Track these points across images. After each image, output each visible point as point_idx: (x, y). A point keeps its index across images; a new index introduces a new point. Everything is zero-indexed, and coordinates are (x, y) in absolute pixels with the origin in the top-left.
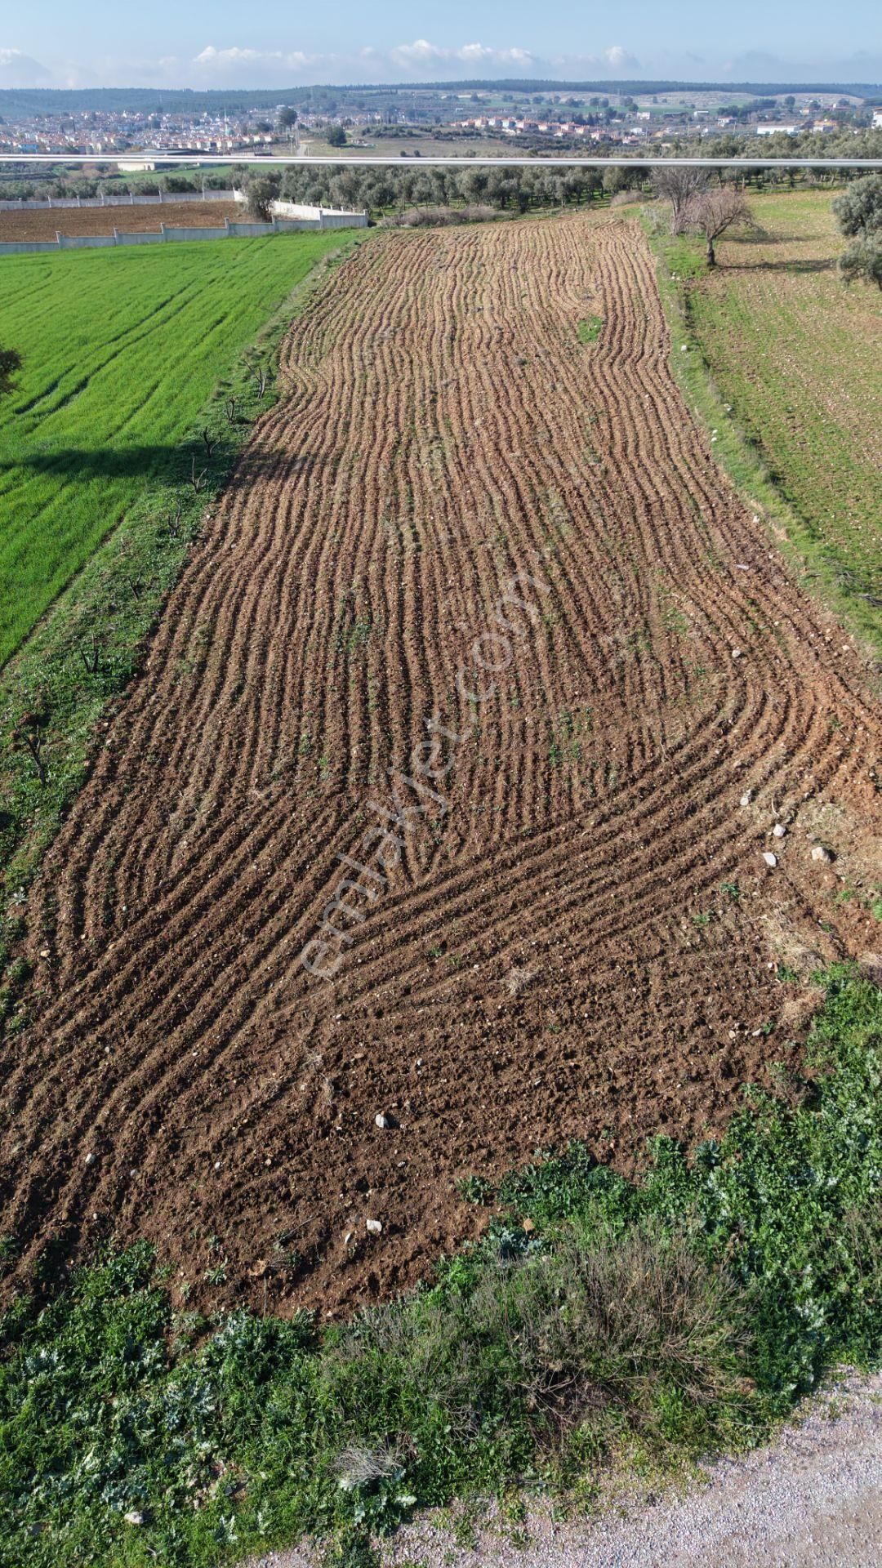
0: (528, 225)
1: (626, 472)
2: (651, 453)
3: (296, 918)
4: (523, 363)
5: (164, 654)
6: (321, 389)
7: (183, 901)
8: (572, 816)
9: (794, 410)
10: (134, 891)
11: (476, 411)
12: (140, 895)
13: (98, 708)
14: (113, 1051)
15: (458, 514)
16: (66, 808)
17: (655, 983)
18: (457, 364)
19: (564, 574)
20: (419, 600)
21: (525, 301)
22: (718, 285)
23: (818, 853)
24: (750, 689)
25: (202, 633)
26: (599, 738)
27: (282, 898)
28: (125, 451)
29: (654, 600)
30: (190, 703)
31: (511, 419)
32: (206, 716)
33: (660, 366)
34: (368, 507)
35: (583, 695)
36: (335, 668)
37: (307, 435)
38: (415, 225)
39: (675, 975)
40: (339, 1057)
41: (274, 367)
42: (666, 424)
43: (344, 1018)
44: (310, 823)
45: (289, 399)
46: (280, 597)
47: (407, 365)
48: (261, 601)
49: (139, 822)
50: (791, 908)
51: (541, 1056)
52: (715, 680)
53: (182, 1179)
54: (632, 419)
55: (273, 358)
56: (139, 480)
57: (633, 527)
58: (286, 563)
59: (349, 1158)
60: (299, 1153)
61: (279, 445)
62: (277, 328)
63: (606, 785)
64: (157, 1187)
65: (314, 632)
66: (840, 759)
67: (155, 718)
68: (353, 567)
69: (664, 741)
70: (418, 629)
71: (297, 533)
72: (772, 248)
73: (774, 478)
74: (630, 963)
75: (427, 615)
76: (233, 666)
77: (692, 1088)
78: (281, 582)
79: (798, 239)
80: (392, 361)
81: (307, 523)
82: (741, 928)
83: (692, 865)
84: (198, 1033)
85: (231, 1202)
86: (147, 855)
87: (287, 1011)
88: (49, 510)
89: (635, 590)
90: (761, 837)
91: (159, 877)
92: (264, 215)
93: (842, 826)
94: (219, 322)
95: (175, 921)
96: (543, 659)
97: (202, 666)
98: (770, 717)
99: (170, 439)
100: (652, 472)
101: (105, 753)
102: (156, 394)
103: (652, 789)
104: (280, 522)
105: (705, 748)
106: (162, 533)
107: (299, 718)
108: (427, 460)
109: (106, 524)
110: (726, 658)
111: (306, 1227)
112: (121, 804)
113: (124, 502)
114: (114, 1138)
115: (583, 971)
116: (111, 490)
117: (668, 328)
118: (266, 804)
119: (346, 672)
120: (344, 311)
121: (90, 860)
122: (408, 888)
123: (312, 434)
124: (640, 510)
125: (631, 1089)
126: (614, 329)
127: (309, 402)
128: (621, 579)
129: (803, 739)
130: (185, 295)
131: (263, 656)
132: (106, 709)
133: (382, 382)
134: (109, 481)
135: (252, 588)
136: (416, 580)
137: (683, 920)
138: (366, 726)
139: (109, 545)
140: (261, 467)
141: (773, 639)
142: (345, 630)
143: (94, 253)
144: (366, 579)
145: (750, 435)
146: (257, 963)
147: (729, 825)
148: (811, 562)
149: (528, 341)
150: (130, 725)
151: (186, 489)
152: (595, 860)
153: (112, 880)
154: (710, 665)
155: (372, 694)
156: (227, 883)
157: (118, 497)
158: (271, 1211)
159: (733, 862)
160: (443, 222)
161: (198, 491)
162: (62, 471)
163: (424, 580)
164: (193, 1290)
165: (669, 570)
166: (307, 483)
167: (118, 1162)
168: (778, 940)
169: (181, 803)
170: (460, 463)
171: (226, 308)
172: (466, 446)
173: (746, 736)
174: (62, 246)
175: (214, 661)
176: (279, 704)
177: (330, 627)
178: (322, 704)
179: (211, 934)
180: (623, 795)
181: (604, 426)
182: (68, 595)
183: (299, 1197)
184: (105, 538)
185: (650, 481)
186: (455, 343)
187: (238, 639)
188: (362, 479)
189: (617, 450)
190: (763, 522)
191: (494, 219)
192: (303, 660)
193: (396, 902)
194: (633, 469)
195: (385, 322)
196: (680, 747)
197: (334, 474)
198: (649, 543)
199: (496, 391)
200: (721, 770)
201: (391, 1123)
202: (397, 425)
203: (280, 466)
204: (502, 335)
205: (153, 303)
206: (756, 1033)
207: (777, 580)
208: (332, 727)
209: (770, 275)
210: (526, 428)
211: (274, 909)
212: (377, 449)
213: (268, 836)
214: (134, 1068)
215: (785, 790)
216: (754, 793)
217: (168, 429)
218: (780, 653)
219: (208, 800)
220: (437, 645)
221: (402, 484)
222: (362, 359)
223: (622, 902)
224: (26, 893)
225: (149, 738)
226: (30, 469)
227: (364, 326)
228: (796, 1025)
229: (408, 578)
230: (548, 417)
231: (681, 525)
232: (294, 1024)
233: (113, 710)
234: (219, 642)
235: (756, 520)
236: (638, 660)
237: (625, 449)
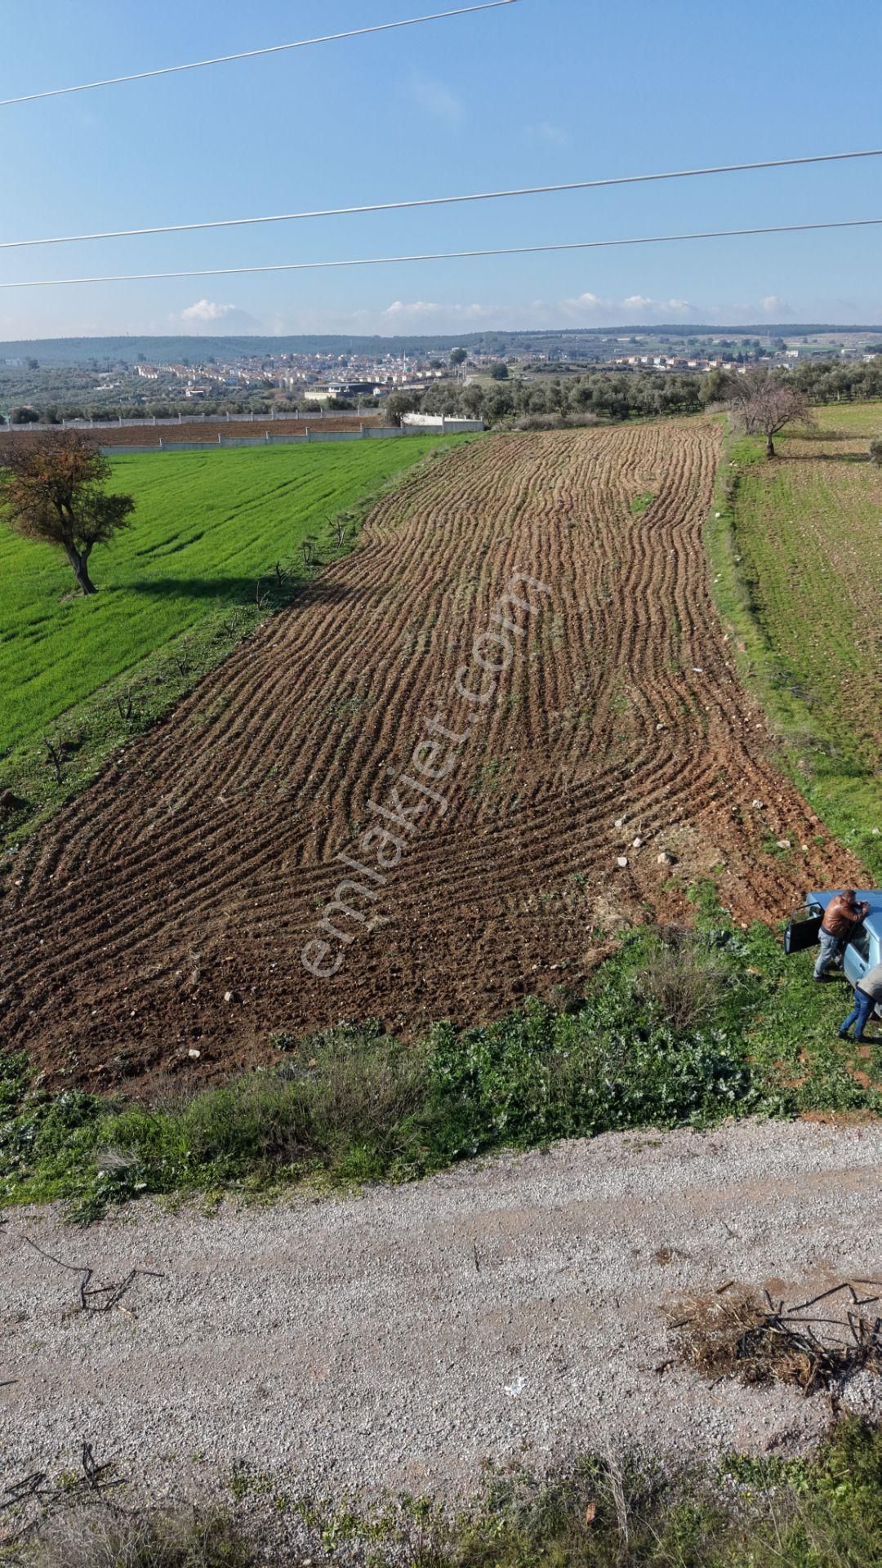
0: (623, 429)
1: (628, 602)
2: (656, 592)
3: (218, 877)
4: (572, 526)
5: (188, 711)
6: (392, 543)
7: (137, 860)
8: (471, 826)
9: (800, 562)
10: (101, 853)
11: (517, 560)
12: (105, 855)
13: (121, 740)
14: (45, 943)
15: (471, 631)
16: (71, 799)
17: (487, 934)
18: (515, 527)
19: (541, 670)
20: (411, 685)
21: (594, 483)
22: (771, 470)
23: (662, 857)
24: (661, 751)
25: (224, 699)
26: (517, 777)
27: (213, 865)
28: (212, 580)
29: (609, 691)
30: (195, 742)
31: (545, 566)
32: (204, 750)
33: (695, 530)
34: (397, 623)
35: (518, 749)
36: (321, 724)
37: (367, 574)
38: (524, 429)
39: (507, 929)
40: (214, 958)
41: (358, 527)
42: (681, 571)
43: (228, 937)
44: (255, 820)
45: (362, 550)
46: (298, 679)
47: (471, 527)
48: (281, 682)
49: (122, 812)
50: (623, 892)
51: (373, 969)
52: (633, 744)
53: (65, 1019)
54: (651, 567)
55: (360, 521)
56: (218, 600)
57: (615, 641)
58: (312, 658)
59: (195, 1017)
60: (159, 1010)
61: (341, 581)
62: (371, 499)
63: (508, 808)
64: (46, 1023)
65: (315, 702)
66: (713, 798)
67: (163, 750)
68: (367, 662)
69: (570, 782)
70: (402, 703)
71: (330, 639)
72: (835, 444)
73: (754, 609)
74: (473, 919)
75: (414, 694)
76: (239, 720)
77: (485, 995)
78: (303, 669)
79: (862, 437)
80: (460, 525)
81: (342, 631)
82: (576, 904)
83: (556, 862)
84: (113, 938)
85: (96, 1035)
86: (120, 832)
87: (185, 931)
88: (137, 618)
89: (596, 683)
90: (622, 847)
91: (124, 844)
92: (397, 421)
93: (691, 840)
94: (326, 496)
95: (124, 873)
96: (494, 725)
97: (215, 720)
98: (668, 769)
99: (253, 575)
100: (651, 604)
101: (115, 767)
102: (254, 544)
103: (545, 812)
104: (320, 631)
105: (603, 788)
106: (219, 635)
107: (278, 755)
108: (461, 593)
109: (177, 628)
110: (650, 730)
111: (144, 1051)
112: (113, 800)
113: (199, 614)
114: (26, 992)
115: (433, 922)
116: (189, 607)
117: (712, 502)
118: (226, 806)
119: (329, 728)
120: (435, 489)
121: (75, 832)
122: (316, 864)
123: (372, 574)
124: (628, 630)
125: (434, 992)
126: (664, 502)
127: (378, 552)
128: (587, 676)
129: (689, 785)
130: (306, 478)
131: (267, 715)
132: (127, 742)
133: (446, 539)
134: (192, 600)
135: (278, 673)
136: (415, 672)
137: (532, 897)
138: (329, 760)
139: (175, 641)
140: (319, 596)
141: (698, 719)
142: (342, 701)
143: (247, 450)
144: (373, 671)
145: (749, 578)
146: (176, 900)
147: (600, 838)
148: (756, 666)
149: (585, 510)
150: (141, 752)
151: (249, 608)
152: (474, 856)
153: (88, 845)
154: (634, 734)
155: (344, 741)
156: (176, 852)
157: (195, 610)
158: (122, 1041)
159: (592, 861)
160: (550, 427)
161: (261, 609)
162: (157, 592)
163: (422, 673)
164: (46, 1079)
165: (632, 671)
166: (354, 607)
167: (23, 1005)
168: (602, 912)
169: (160, 803)
170: (488, 596)
171: (335, 486)
172: (498, 584)
173: (641, 781)
174: (222, 446)
175: (226, 716)
176: (264, 746)
177: (329, 699)
178: (299, 747)
179: (148, 882)
180: (519, 816)
181: (624, 571)
182: (128, 672)
183: (146, 1035)
184: (174, 637)
185: (647, 611)
186: (520, 513)
187: (252, 704)
188: (401, 605)
189: (627, 590)
190: (731, 640)
191: (596, 425)
192: (298, 719)
193: (301, 871)
194: (635, 602)
195: (466, 496)
196: (582, 786)
197: (378, 602)
198: (624, 650)
199: (540, 546)
200: (609, 803)
201: (236, 998)
202: (445, 569)
203: (336, 594)
204: (562, 507)
205: (278, 483)
206: (553, 967)
207: (723, 680)
208: (301, 761)
209: (824, 464)
210: (555, 572)
211: (203, 871)
212: (421, 585)
213: (219, 826)
214: (57, 954)
215: (655, 817)
216: (629, 819)
217: (254, 567)
218: (700, 728)
219: (182, 801)
220: (413, 714)
221: (432, 609)
222: (435, 523)
223: (486, 883)
224: (20, 848)
225: (153, 761)
226: (133, 591)
227: (446, 499)
228: (590, 965)
229: (409, 670)
230: (578, 565)
231: (659, 641)
232: (189, 938)
233: (132, 743)
234: (235, 705)
235: (726, 638)
236: (575, 728)
237: (634, 588)
